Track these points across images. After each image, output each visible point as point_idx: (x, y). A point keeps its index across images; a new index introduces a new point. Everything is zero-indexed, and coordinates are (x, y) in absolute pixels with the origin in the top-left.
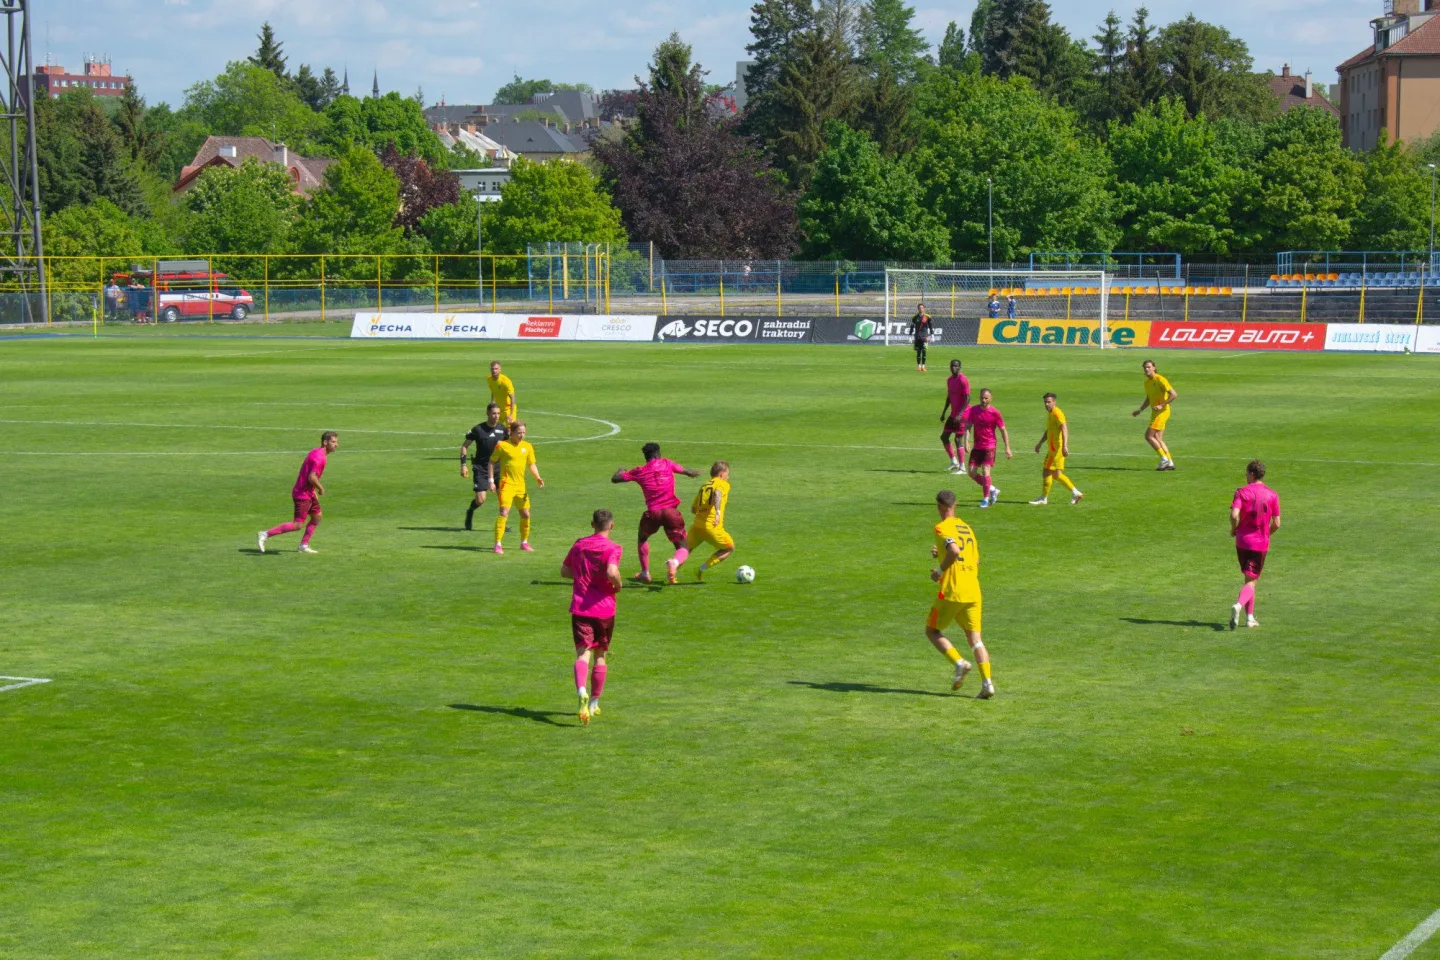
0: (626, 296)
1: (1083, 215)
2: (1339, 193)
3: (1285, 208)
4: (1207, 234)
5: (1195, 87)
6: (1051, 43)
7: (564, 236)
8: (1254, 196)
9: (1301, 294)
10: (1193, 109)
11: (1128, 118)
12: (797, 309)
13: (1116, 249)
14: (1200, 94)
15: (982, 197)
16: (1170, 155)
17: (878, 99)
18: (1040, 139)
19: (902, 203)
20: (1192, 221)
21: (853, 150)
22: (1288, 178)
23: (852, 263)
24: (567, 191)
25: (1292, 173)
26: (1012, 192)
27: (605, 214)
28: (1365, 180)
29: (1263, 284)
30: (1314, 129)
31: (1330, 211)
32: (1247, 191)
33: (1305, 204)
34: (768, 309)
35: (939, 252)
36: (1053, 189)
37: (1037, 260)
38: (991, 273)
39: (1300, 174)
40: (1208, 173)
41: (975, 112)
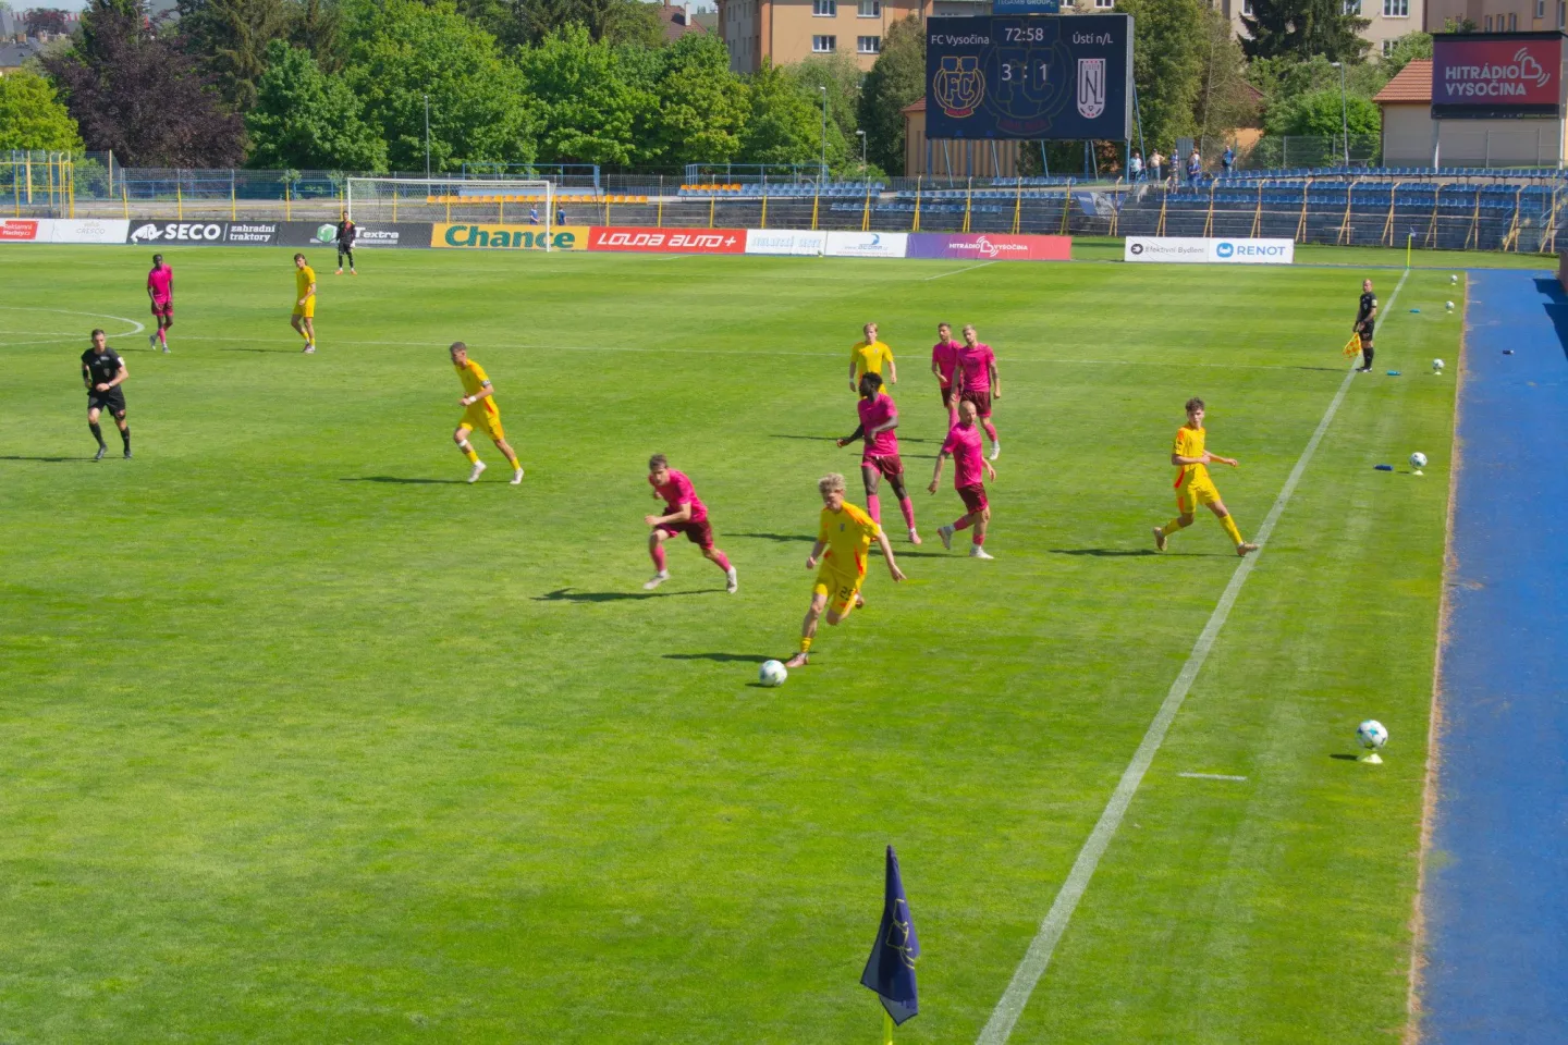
0: (88, 201)
1: (506, 130)
2: (728, 112)
3: (682, 126)
4: (612, 147)
5: (598, 14)
7: (25, 144)
8: (652, 115)
9: (710, 202)
10: (596, 34)
11: (537, 41)
12: (250, 214)
13: (537, 161)
14: (602, 22)
15: (417, 113)
16: (577, 76)
17: (309, 21)
18: (466, 59)
19: (342, 117)
20: (599, 137)
21: (296, 67)
22: (683, 99)
23: (297, 172)
24: (27, 103)
25: (686, 94)
26: (444, 109)
27: (63, 124)
28: (751, 100)
29: (675, 193)
30: (705, 55)
31: (720, 128)
32: (645, 110)
33: (698, 122)
34: (224, 214)
35: (378, 163)
36: (481, 107)
37: (468, 171)
38: (429, 181)
39: (694, 95)
40: (613, 93)
41: (406, 35)
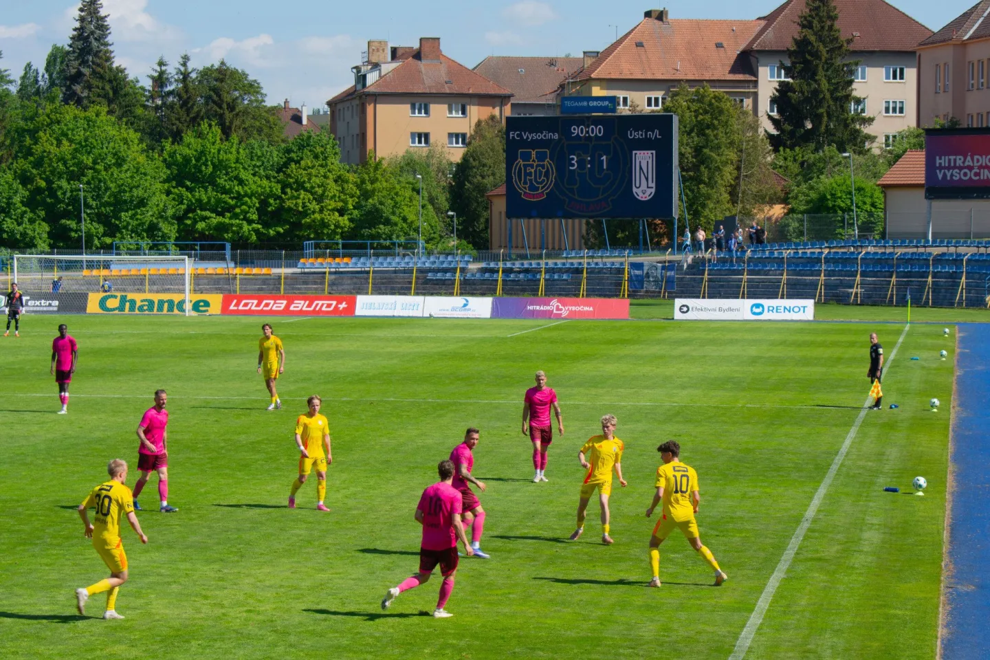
1: (150, 213)
2: (339, 197)
3: (300, 209)
4: (241, 228)
5: (228, 116)
6: (115, 80)
8: (275, 200)
9: (325, 273)
10: (226, 132)
11: (177, 137)
13: (177, 239)
14: (231, 122)
15: (74, 200)
16: (210, 169)
18: (115, 154)
19: (8, 204)
20: (231, 218)
22: (300, 186)
25: (304, 182)
26: (98, 197)
28: (359, 187)
29: (295, 266)
30: (319, 150)
31: (333, 210)
32: (269, 196)
33: (314, 206)
35: (40, 242)
36: (127, 194)
37: (118, 248)
38: (84, 257)
39: (310, 182)
40: (241, 182)
41: (65, 135)
